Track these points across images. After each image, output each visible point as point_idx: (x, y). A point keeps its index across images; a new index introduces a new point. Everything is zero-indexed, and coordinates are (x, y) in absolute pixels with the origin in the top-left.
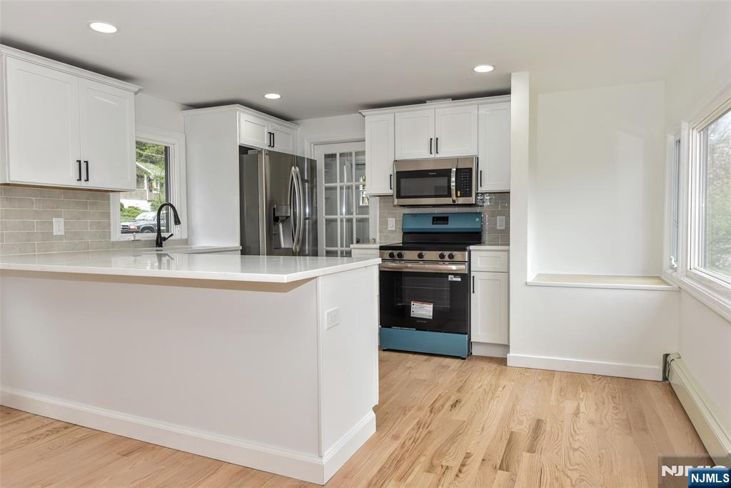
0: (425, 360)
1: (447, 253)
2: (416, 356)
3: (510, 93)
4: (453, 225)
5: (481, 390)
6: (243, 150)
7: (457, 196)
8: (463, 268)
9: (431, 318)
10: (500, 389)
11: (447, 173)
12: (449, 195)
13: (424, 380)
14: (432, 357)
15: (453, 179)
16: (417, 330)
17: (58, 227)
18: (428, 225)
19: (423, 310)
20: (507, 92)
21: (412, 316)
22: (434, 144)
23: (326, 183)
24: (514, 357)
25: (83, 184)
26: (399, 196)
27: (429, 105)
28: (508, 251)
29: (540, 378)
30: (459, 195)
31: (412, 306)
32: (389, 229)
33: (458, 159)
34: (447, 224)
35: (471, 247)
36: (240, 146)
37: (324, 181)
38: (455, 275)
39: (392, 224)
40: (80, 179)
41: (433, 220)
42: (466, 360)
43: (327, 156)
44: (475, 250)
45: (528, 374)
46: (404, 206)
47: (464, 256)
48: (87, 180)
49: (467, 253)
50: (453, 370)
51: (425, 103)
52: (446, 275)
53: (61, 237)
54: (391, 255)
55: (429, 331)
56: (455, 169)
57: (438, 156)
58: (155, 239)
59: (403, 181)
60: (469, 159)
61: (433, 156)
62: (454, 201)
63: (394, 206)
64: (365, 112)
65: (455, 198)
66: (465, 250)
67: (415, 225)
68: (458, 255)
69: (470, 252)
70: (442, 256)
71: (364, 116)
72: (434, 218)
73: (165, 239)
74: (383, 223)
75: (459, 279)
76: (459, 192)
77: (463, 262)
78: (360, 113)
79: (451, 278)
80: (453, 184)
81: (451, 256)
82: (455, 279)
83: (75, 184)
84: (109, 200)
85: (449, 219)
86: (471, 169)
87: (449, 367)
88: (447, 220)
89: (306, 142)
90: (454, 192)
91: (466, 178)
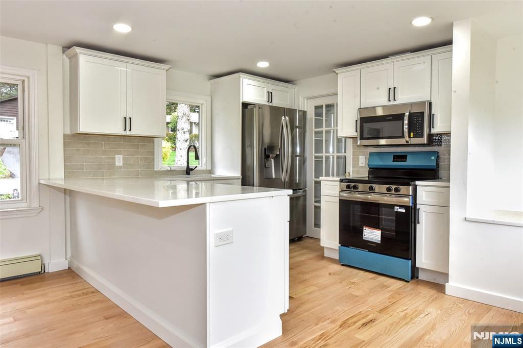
0: (372, 279)
1: (394, 187)
2: (367, 273)
3: (452, 44)
4: (410, 162)
5: (402, 314)
6: (245, 105)
7: (409, 137)
8: (407, 201)
9: (379, 242)
10: (423, 315)
11: (400, 117)
12: (403, 137)
13: (357, 296)
14: (380, 276)
15: (406, 122)
16: (369, 251)
17: (119, 161)
18: (389, 162)
19: (372, 235)
20: (449, 43)
21: (364, 239)
22: (392, 92)
23: (315, 128)
24: (452, 286)
25: (128, 133)
26: (362, 138)
27: (391, 59)
28: (449, 187)
29: (472, 311)
30: (412, 136)
31: (364, 230)
32: (360, 165)
33: (411, 104)
34: (406, 161)
35: (417, 183)
36: (242, 103)
37: (314, 127)
38: (401, 206)
39: (362, 161)
40: (125, 130)
41: (394, 158)
42: (409, 283)
43: (316, 108)
44: (420, 185)
45: (462, 306)
46: (368, 146)
47: (408, 190)
48: (130, 130)
49: (411, 188)
50: (391, 291)
51: (388, 57)
52: (392, 206)
53: (120, 167)
54: (348, 187)
55: (379, 253)
56: (407, 114)
57: (395, 103)
58: (185, 169)
59: (366, 125)
60: (422, 104)
61: (391, 103)
62: (407, 142)
63: (358, 146)
64: (337, 71)
65: (408, 140)
66: (409, 185)
67: (378, 163)
68: (403, 189)
69: (416, 186)
70: (389, 190)
71: (337, 74)
72: (394, 156)
73: (192, 170)
74: (356, 160)
75: (404, 211)
76: (412, 134)
77: (407, 196)
78: (334, 72)
79: (397, 209)
80: (406, 127)
81: (397, 190)
82: (400, 210)
83: (122, 132)
84: (154, 143)
85: (408, 157)
86: (423, 113)
87: (388, 287)
88: (406, 158)
89: (300, 97)
90: (406, 134)
91: (419, 121)
